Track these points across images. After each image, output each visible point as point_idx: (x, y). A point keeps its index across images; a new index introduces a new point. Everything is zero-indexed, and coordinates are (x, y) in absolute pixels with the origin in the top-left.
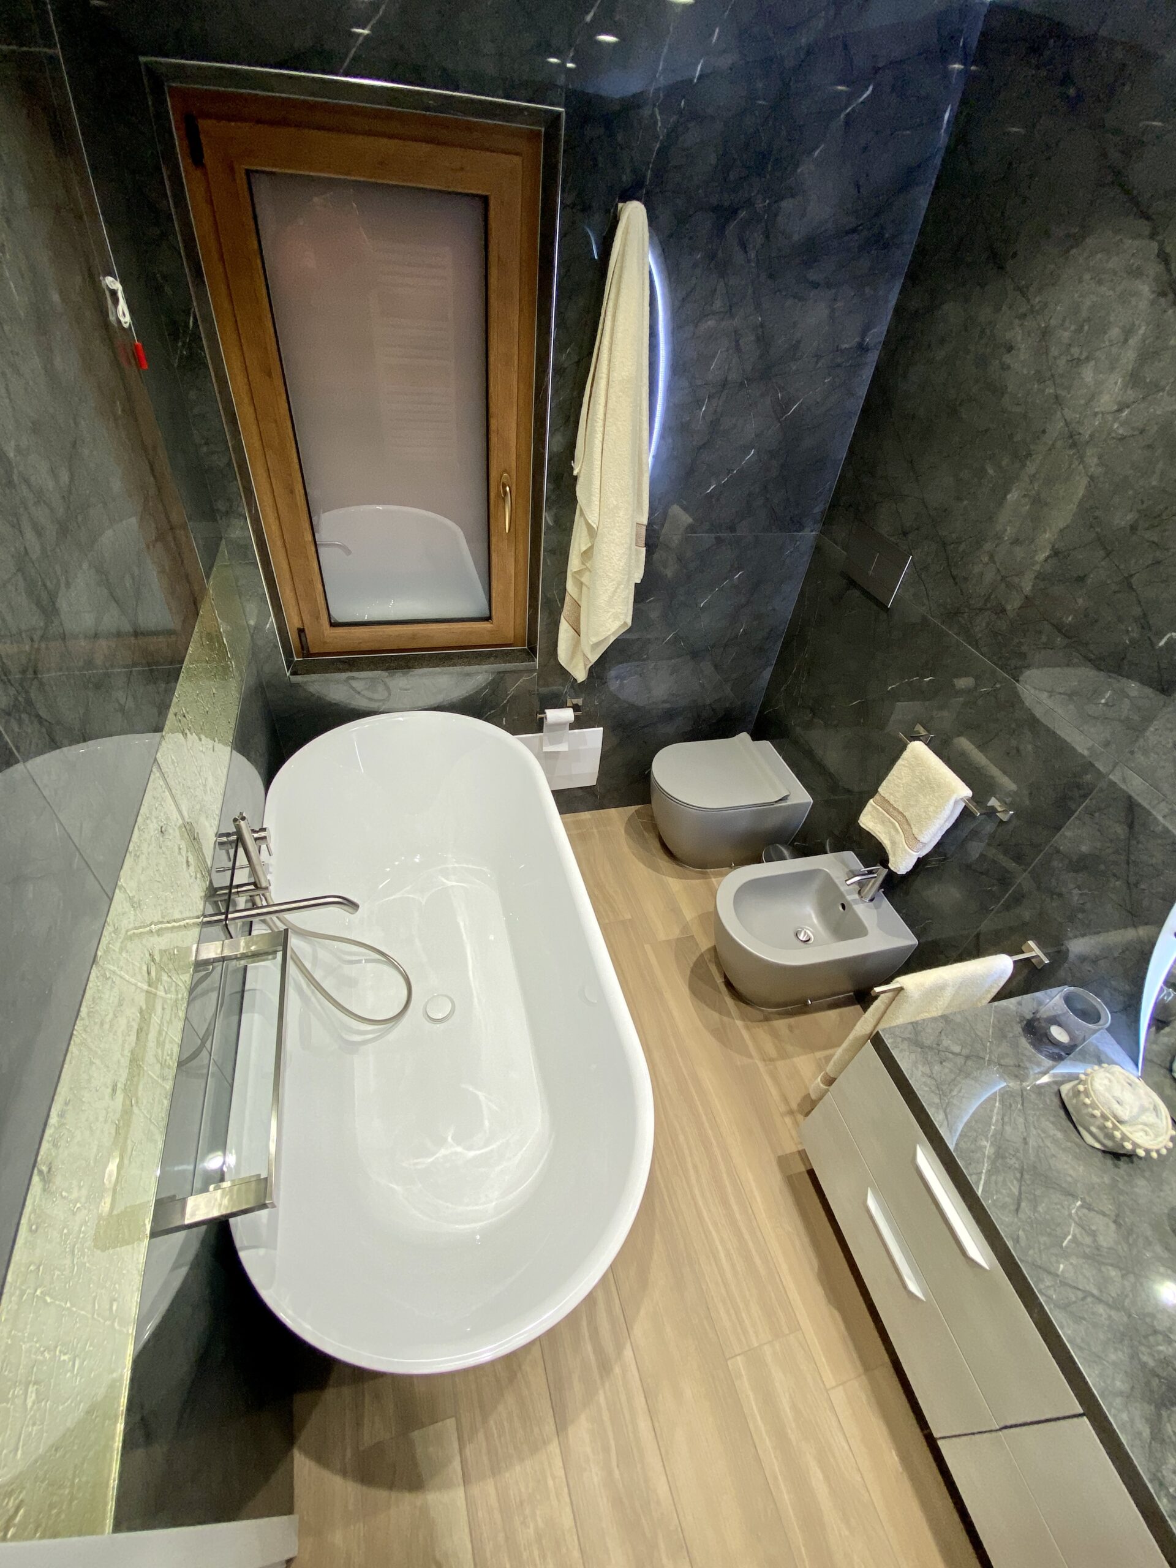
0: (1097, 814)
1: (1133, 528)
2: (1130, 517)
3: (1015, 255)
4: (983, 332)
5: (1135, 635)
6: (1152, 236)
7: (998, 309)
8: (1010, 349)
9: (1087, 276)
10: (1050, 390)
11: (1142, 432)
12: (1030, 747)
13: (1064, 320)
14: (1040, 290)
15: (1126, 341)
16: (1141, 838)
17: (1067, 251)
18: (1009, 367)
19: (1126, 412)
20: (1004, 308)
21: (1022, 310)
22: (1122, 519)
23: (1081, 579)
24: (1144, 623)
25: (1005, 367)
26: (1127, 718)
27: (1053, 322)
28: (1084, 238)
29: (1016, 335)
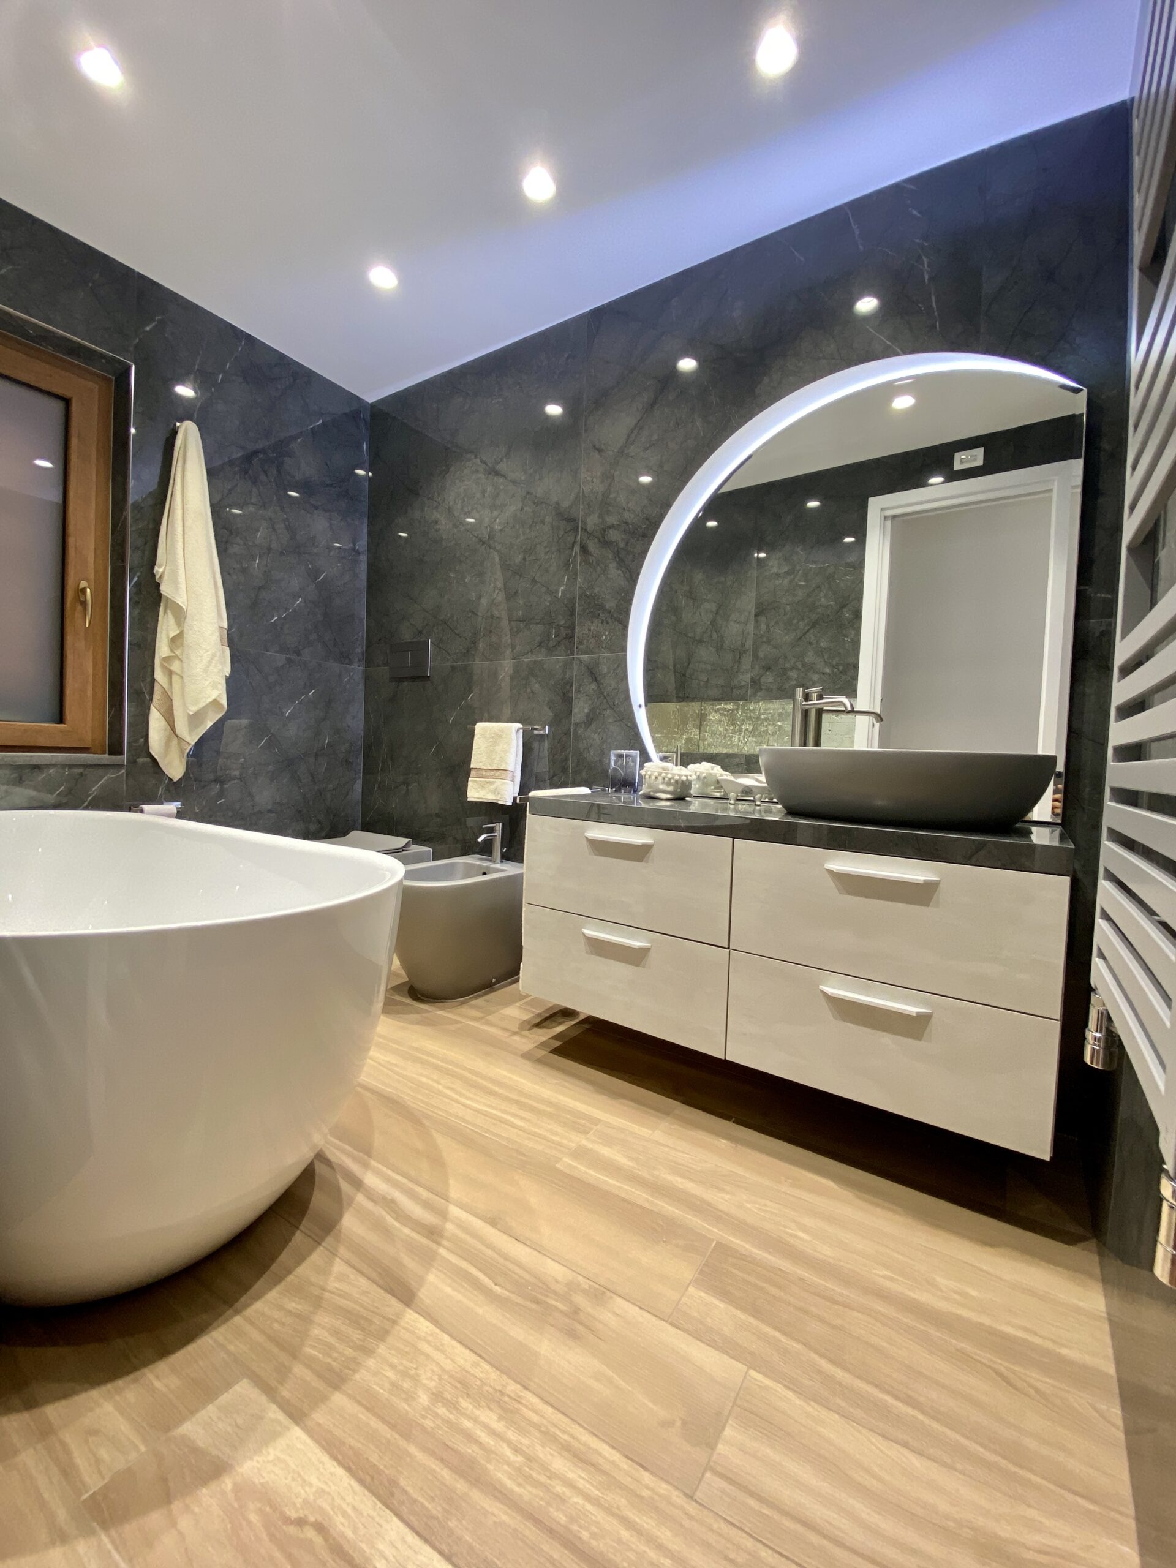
0: (581, 689)
1: (524, 559)
2: (521, 556)
3: (421, 487)
4: (420, 521)
5: (549, 599)
6: (476, 457)
7: (423, 510)
8: (436, 522)
9: (457, 481)
10: (463, 528)
11: (507, 523)
12: (537, 686)
13: (455, 501)
14: (439, 495)
15: (484, 495)
16: (602, 681)
17: (444, 476)
18: (439, 529)
19: (498, 520)
20: (426, 508)
21: (435, 505)
22: (518, 559)
23: (516, 593)
24: (550, 592)
25: (437, 530)
26: (567, 635)
27: (451, 504)
28: (449, 469)
29: (436, 515)
